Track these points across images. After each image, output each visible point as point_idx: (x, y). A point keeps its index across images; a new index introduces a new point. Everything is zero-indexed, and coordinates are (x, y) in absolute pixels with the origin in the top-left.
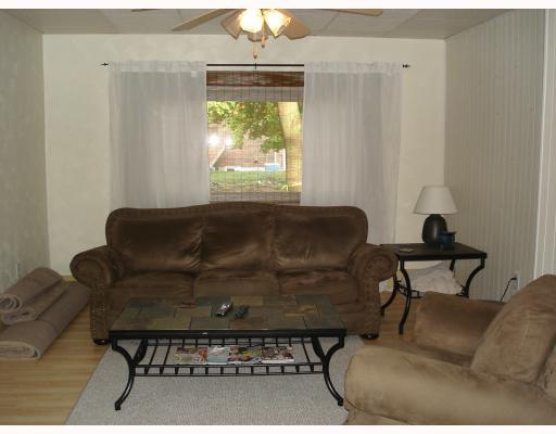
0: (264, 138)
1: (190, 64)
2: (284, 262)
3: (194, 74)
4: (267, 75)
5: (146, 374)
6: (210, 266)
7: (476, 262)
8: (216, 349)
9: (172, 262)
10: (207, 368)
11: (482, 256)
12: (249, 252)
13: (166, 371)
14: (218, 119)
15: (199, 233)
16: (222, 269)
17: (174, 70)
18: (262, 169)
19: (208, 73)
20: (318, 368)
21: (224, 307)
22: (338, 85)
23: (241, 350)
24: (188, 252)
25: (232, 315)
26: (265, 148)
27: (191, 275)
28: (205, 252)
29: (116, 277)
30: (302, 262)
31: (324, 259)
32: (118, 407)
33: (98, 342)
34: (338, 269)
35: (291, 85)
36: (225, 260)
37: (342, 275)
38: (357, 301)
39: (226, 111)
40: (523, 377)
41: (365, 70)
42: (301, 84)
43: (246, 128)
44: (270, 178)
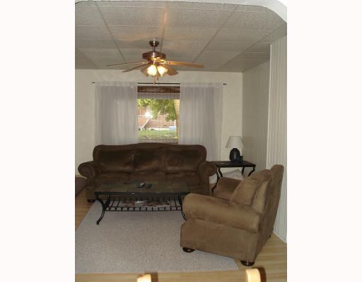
0: (168, 114)
1: (131, 83)
2: (170, 168)
3: (132, 87)
4: (163, 88)
5: (110, 210)
6: (138, 170)
7: (251, 169)
8: (138, 202)
9: (121, 168)
10: (134, 208)
11: (254, 166)
12: (154, 164)
13: (118, 209)
14: (145, 105)
15: (133, 156)
16: (143, 171)
17: (124, 85)
18: (168, 129)
19: (139, 87)
20: (179, 208)
21: (142, 184)
22: (195, 92)
23: (148, 202)
24: (127, 164)
25: (144, 188)
26: (168, 119)
27: (129, 173)
28: (136, 164)
29: (97, 174)
30: (177, 168)
31: (187, 167)
32: (98, 223)
33: (89, 201)
34: (192, 171)
35: (175, 92)
36: (145, 167)
37: (193, 174)
38: (199, 185)
39: (149, 102)
40: (246, 203)
41: (207, 86)
42: (179, 92)
43: (159, 110)
44: (171, 134)
